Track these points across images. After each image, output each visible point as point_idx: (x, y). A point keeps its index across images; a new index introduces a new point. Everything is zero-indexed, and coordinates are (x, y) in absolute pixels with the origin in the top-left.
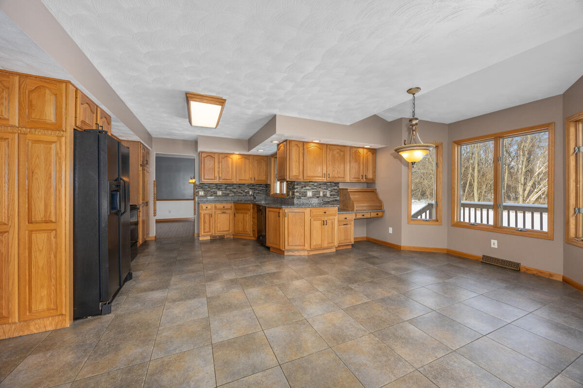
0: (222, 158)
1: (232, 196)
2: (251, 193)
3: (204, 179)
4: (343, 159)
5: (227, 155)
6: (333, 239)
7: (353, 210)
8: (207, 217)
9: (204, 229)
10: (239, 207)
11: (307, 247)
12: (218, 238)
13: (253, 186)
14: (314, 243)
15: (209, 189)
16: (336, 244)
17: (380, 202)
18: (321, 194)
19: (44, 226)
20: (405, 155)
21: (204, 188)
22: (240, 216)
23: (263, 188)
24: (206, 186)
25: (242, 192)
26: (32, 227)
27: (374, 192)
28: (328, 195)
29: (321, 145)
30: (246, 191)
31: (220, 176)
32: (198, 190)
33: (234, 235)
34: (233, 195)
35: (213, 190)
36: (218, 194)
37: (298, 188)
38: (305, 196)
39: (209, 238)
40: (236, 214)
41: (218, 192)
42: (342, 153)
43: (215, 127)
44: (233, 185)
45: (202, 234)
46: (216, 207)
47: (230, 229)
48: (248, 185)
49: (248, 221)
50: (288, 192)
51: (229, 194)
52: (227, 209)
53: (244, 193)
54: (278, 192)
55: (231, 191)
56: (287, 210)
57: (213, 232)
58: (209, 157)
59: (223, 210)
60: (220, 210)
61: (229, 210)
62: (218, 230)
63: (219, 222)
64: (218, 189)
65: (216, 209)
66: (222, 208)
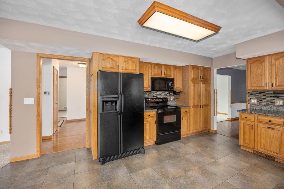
0: (276, 60)
8: (247, 128)
12: (263, 156)
15: (264, 97)
21: (258, 96)
24: (260, 93)
32: (251, 97)
35: (270, 98)
36: (277, 104)
41: (277, 101)
45: (242, 144)
47: (280, 152)
52: (276, 125)
59: (270, 125)
60: (265, 123)
61: (281, 126)
62: (262, 147)
63: (264, 138)
64: (278, 97)
65: (259, 121)
66: (268, 122)
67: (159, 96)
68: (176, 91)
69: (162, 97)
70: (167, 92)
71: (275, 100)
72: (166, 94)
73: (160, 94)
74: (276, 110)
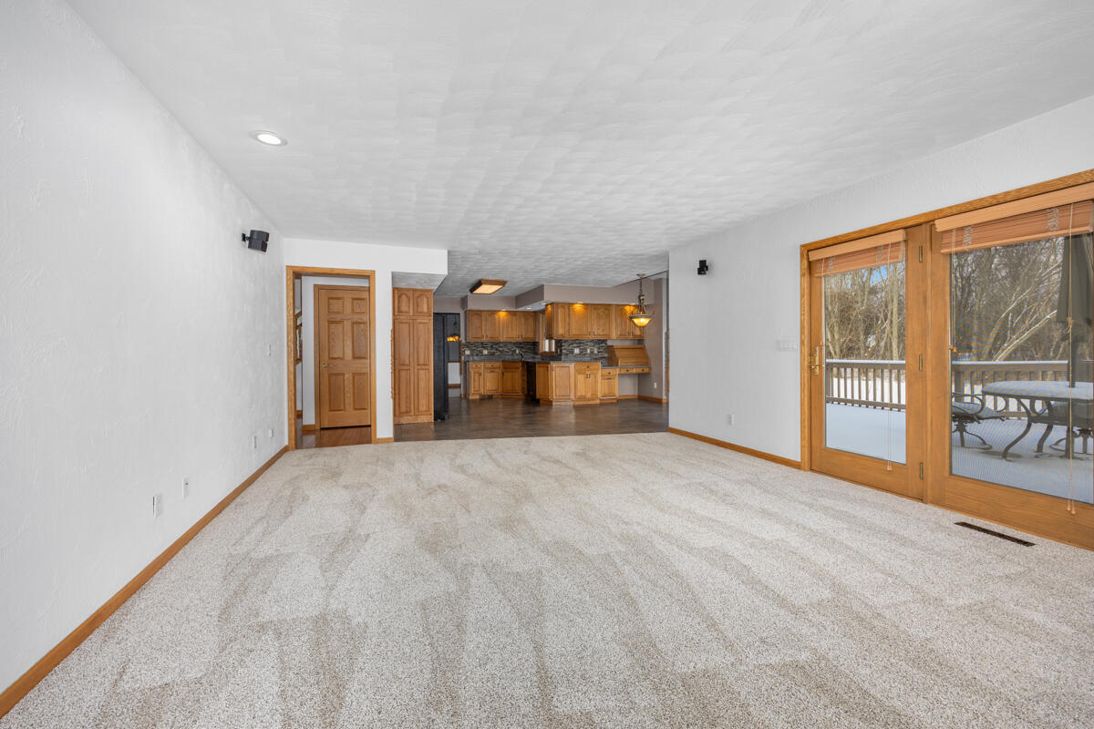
0: (489, 316)
1: (499, 355)
2: (518, 351)
3: (472, 338)
4: (608, 316)
5: (493, 313)
6: (596, 391)
7: (617, 365)
9: (474, 387)
10: (507, 366)
11: (572, 397)
12: (486, 396)
13: (521, 344)
14: (579, 394)
15: (475, 348)
16: (599, 395)
17: (647, 357)
18: (589, 351)
19: (423, 367)
20: (636, 321)
21: (470, 347)
22: (508, 375)
24: (472, 344)
25: (508, 351)
26: (419, 367)
27: (643, 349)
28: (596, 352)
29: (586, 305)
30: (513, 349)
31: (487, 334)
32: (464, 349)
33: (502, 395)
35: (479, 349)
36: (484, 353)
37: (565, 346)
38: (572, 352)
39: (477, 397)
40: (504, 373)
41: (484, 351)
42: (607, 312)
44: (498, 343)
45: (473, 392)
46: (484, 367)
47: (498, 388)
48: (514, 344)
49: (517, 379)
50: (556, 349)
51: (495, 353)
52: (495, 368)
53: (510, 352)
54: (547, 350)
55: (497, 350)
56: (554, 364)
57: (482, 391)
58: (477, 315)
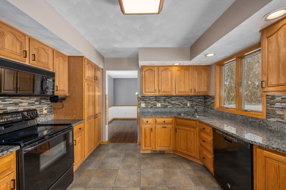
0: (161, 71)
1: (170, 108)
2: (188, 105)
3: (145, 92)
5: (166, 67)
8: (148, 132)
9: (145, 143)
12: (158, 152)
13: (191, 98)
15: (149, 101)
21: (145, 100)
23: (202, 100)
24: (147, 98)
25: (179, 104)
30: (184, 102)
31: (160, 89)
32: (140, 102)
33: (174, 151)
34: (171, 106)
35: (153, 102)
36: (157, 106)
39: (149, 151)
40: (177, 130)
41: (157, 104)
43: (157, 12)
45: (143, 149)
46: (156, 121)
47: (170, 145)
48: (186, 97)
51: (167, 106)
52: (168, 124)
53: (182, 105)
55: (169, 103)
57: (153, 146)
58: (149, 71)
59: (163, 125)
60: (161, 124)
61: (170, 124)
62: (159, 146)
63: (160, 137)
64: (158, 101)
65: (157, 123)
66: (163, 122)
67: (10, 108)
68: (57, 96)
69: (21, 109)
70: (35, 99)
71: (156, 103)
72: (31, 102)
73: (16, 104)
74: (157, 111)
